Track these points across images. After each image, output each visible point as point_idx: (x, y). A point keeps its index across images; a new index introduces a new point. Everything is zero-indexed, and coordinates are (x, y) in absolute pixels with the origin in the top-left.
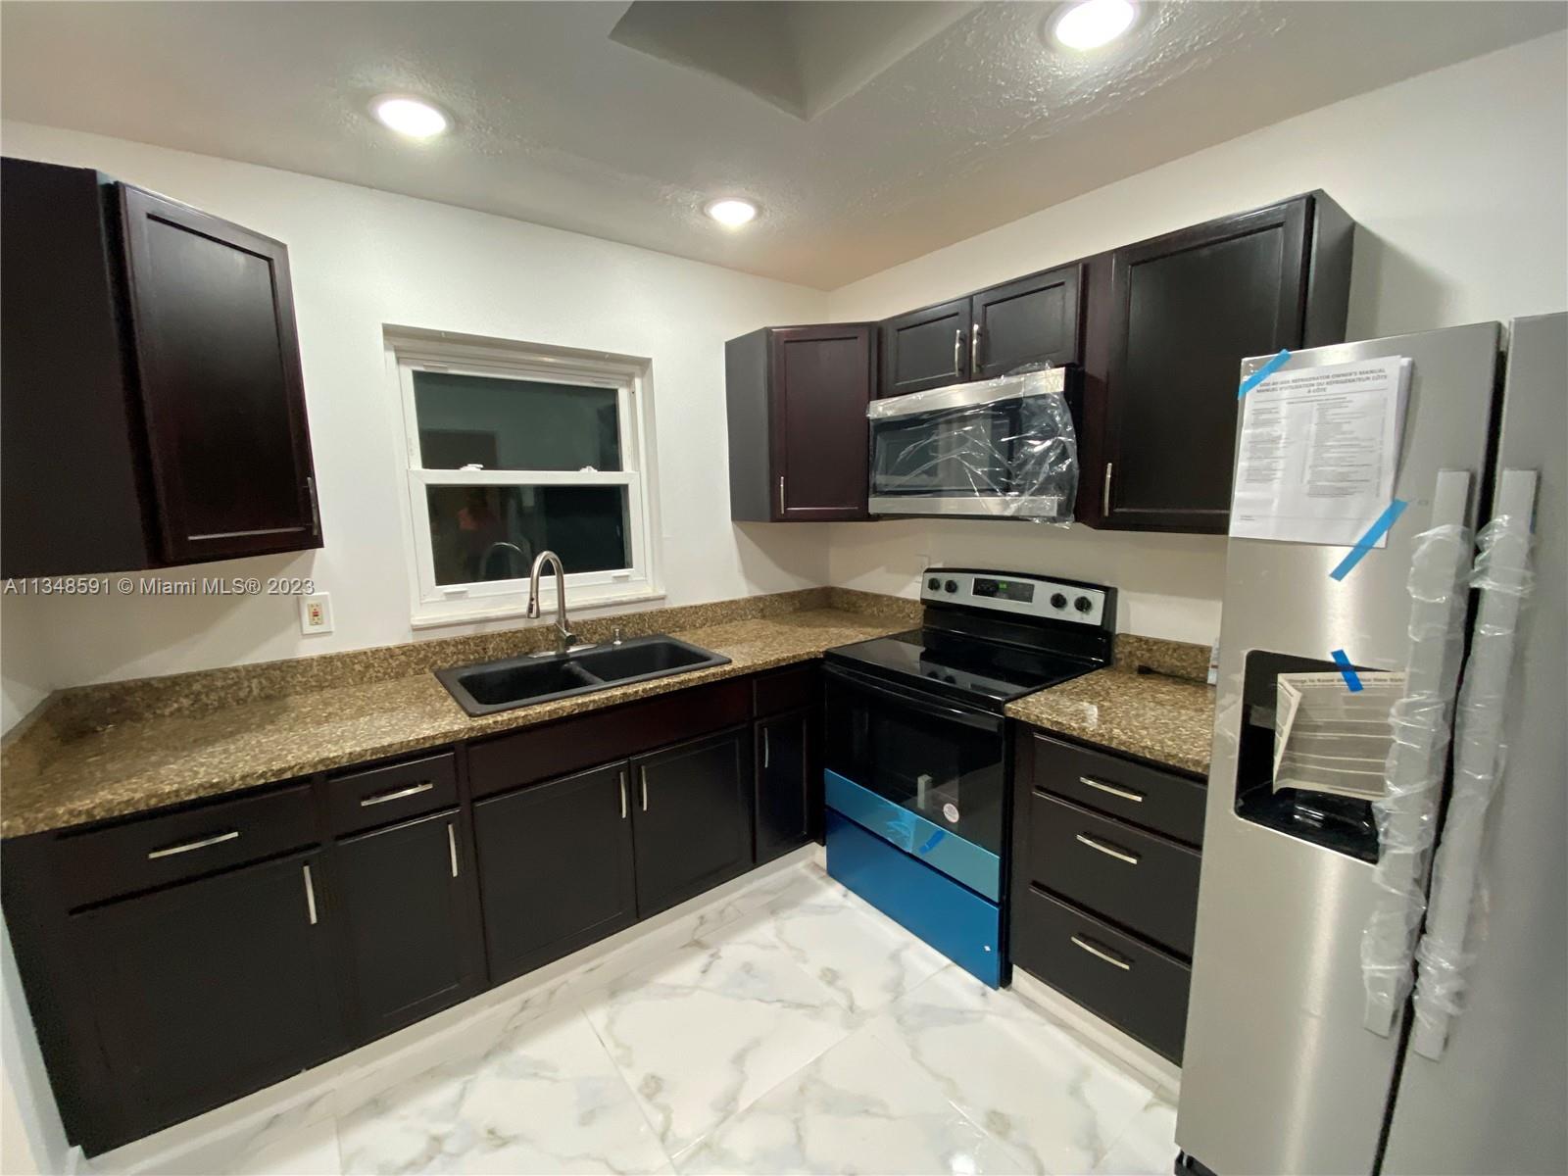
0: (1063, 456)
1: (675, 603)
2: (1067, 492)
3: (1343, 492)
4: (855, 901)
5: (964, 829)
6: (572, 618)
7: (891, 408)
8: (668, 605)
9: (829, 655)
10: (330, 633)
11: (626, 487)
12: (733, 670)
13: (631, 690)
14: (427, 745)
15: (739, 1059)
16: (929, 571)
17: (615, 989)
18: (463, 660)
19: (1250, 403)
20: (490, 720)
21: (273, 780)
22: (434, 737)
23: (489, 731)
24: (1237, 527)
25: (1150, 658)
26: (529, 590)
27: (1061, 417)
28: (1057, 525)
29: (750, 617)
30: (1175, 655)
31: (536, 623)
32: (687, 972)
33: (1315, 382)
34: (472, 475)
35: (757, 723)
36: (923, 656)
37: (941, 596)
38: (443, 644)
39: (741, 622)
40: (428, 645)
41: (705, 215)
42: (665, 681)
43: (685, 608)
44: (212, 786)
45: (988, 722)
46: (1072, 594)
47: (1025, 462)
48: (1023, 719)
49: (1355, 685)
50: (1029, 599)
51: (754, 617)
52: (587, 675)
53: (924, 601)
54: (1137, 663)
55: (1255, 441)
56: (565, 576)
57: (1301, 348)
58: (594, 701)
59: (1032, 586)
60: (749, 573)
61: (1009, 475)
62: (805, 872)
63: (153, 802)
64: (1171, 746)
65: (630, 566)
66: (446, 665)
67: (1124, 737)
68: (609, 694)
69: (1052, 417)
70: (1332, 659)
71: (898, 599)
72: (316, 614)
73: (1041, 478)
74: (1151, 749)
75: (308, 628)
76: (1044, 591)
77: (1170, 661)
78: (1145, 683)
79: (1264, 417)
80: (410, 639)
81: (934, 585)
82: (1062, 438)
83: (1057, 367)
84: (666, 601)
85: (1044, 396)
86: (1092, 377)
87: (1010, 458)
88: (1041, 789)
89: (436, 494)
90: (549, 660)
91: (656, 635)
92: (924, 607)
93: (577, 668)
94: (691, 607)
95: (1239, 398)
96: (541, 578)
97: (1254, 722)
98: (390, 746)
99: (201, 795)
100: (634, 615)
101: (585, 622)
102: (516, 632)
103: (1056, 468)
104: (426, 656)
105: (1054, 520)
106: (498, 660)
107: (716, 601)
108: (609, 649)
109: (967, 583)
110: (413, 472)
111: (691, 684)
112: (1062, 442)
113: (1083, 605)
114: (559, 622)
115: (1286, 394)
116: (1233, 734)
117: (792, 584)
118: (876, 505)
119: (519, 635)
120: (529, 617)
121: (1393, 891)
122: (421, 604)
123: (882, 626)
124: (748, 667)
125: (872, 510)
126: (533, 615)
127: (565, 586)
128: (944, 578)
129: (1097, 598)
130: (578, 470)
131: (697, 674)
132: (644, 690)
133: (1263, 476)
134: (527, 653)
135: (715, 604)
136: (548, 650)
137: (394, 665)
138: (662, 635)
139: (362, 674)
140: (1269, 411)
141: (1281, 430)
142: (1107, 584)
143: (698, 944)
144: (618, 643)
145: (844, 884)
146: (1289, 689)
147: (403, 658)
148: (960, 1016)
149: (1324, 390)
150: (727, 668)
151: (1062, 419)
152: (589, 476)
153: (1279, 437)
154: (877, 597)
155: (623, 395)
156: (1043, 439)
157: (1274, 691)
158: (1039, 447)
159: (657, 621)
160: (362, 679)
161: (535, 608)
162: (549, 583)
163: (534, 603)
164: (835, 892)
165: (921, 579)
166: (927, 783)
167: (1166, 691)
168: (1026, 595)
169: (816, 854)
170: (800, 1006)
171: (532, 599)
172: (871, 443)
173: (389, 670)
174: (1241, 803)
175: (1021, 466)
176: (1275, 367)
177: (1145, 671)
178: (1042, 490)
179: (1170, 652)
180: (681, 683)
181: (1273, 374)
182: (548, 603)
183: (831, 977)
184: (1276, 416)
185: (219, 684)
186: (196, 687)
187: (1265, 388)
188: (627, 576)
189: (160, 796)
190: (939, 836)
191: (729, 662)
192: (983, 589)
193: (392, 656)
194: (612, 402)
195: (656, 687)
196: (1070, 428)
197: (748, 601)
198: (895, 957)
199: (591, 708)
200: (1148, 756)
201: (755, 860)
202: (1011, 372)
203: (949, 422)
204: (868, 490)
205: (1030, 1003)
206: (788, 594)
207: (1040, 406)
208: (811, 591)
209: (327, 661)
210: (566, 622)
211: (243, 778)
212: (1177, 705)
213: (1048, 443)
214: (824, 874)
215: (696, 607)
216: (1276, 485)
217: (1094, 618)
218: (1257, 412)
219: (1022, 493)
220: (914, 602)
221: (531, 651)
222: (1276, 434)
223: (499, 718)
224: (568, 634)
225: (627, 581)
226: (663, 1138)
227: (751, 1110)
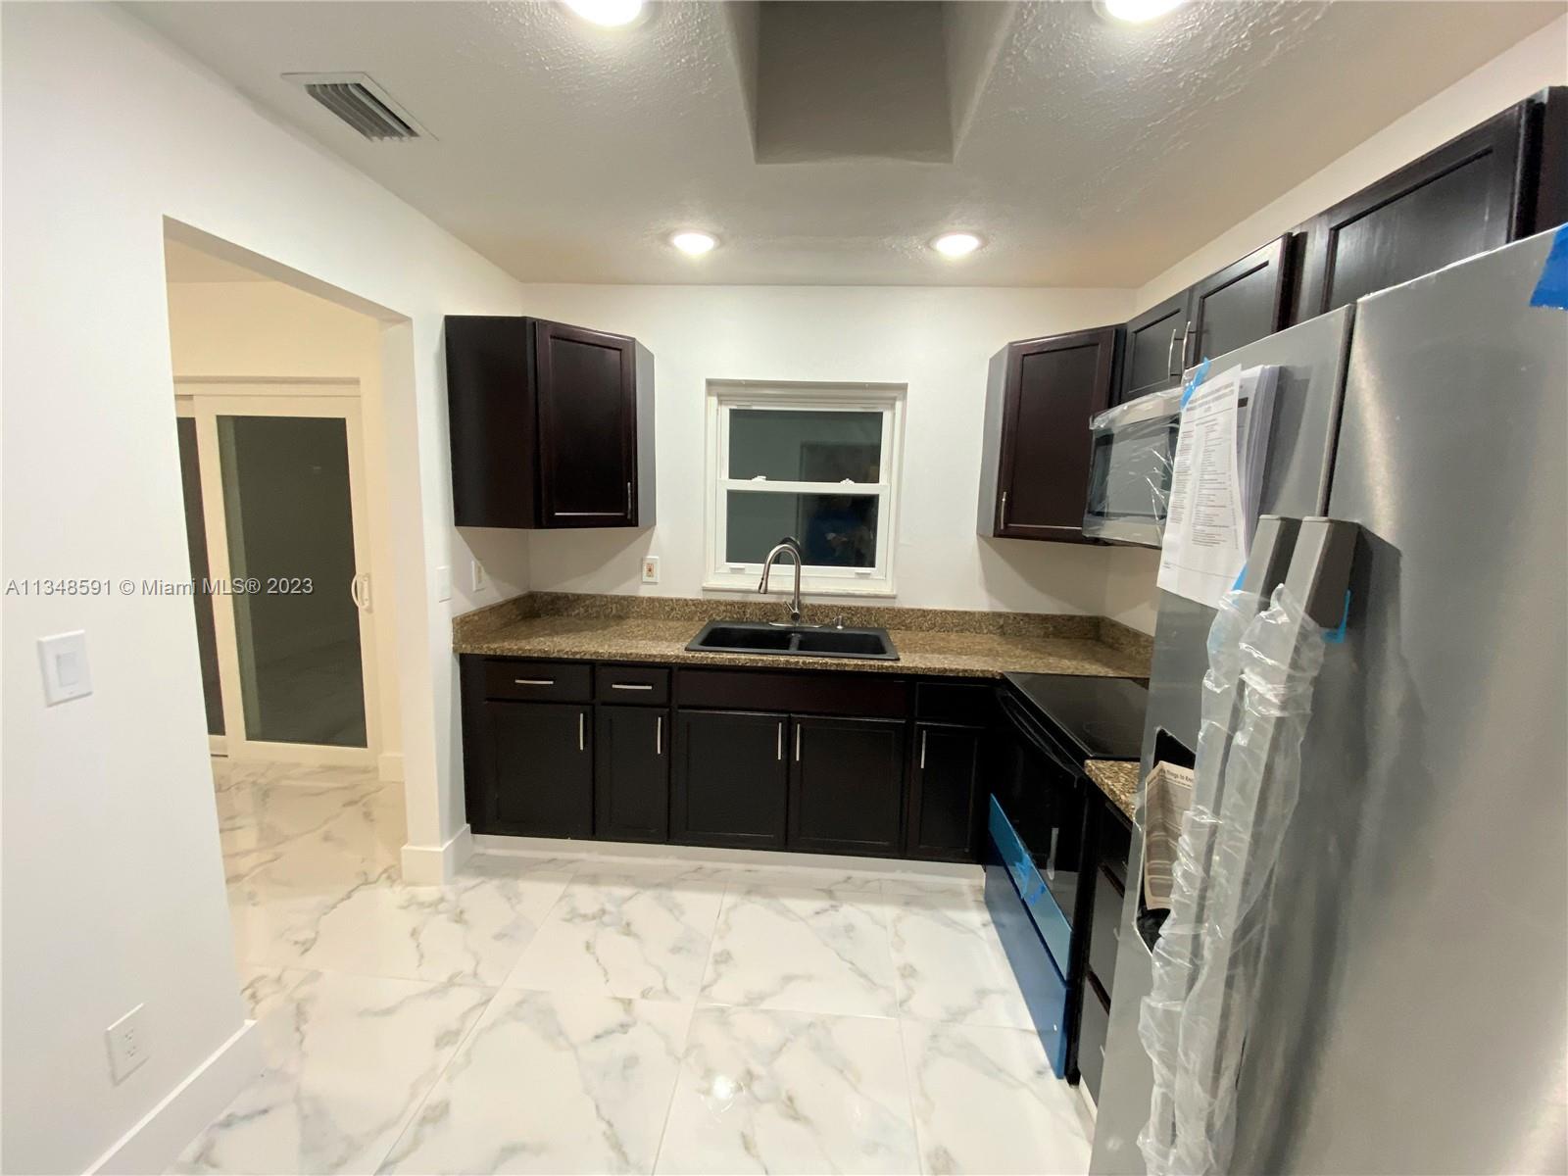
1: (906, 602)
6: (807, 601)
8: (898, 604)
10: (656, 583)
11: (877, 497)
12: (895, 667)
14: (651, 660)
18: (731, 617)
21: (571, 657)
22: (655, 656)
23: (688, 662)
29: (985, 631)
32: (804, 906)
34: (759, 484)
38: (718, 603)
39: (974, 634)
40: (709, 601)
43: (913, 610)
51: (990, 632)
60: (991, 585)
62: (965, 889)
63: (519, 653)
65: (874, 566)
66: (718, 619)
72: (650, 570)
75: (645, 578)
80: (700, 597)
84: (896, 600)
89: (732, 495)
90: (780, 630)
93: (793, 637)
94: (919, 610)
100: (862, 608)
101: (820, 606)
102: (767, 604)
106: (752, 622)
107: (948, 609)
108: (829, 631)
110: (720, 481)
115: (1198, 412)
119: (769, 606)
120: (759, 592)
122: (715, 573)
125: (1090, 533)
126: (762, 590)
127: (804, 575)
130: (838, 480)
131: (855, 662)
134: (769, 621)
135: (946, 612)
136: (783, 622)
137: (687, 611)
139: (669, 613)
140: (1191, 434)
143: (830, 893)
144: (839, 627)
147: (693, 608)
150: (888, 664)
152: (847, 487)
155: (887, 420)
159: (882, 617)
161: (764, 585)
162: (784, 569)
170: (863, 975)
171: (762, 581)
173: (684, 615)
176: (1200, 380)
181: (1198, 388)
182: (781, 585)
183: (908, 972)
187: (1191, 405)
188: (867, 574)
191: (897, 660)
194: (877, 425)
197: (986, 614)
198: (982, 993)
206: (1039, 615)
208: (1071, 618)
209: (651, 600)
210: (798, 603)
214: (979, 897)
215: (924, 611)
224: (799, 613)
225: (867, 578)
226: (704, 989)
227: (767, 1012)
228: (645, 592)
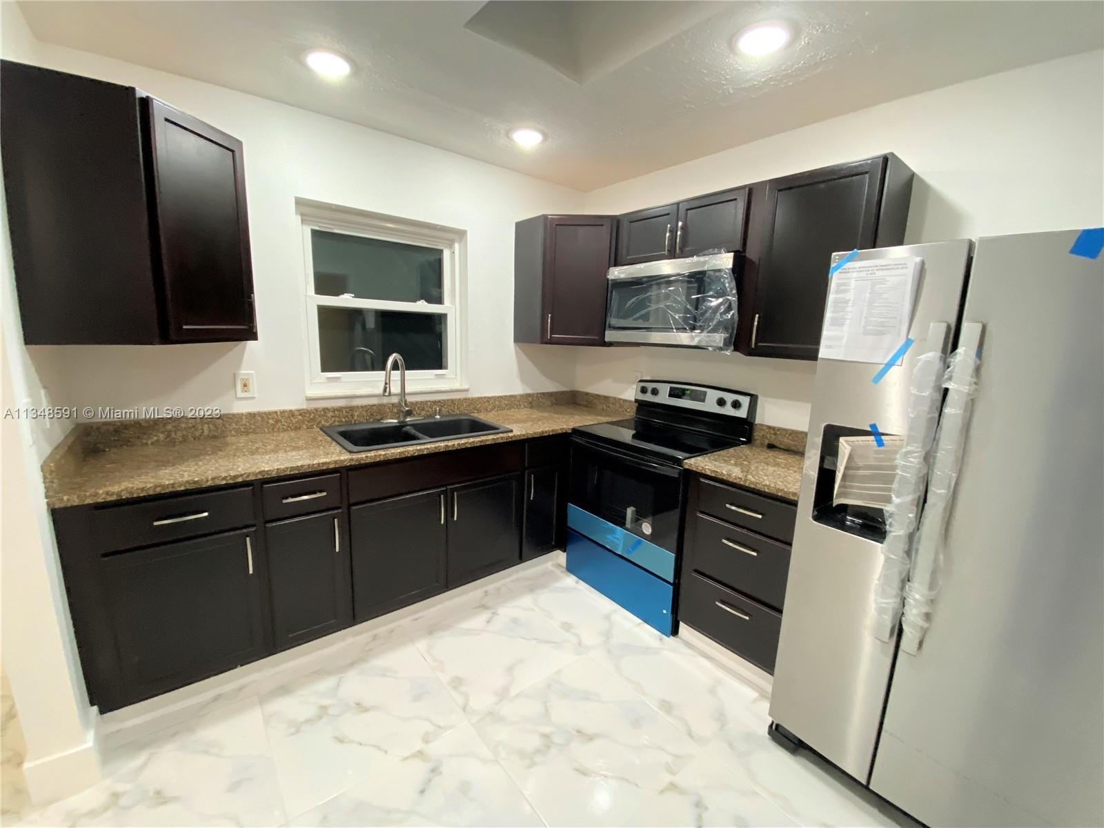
0: (729, 308)
1: (475, 394)
2: (730, 331)
3: (880, 333)
4: (583, 586)
5: (653, 538)
6: (410, 399)
7: (623, 273)
8: (470, 395)
9: (576, 431)
10: (254, 398)
11: (445, 315)
12: (514, 436)
13: (450, 443)
14: (324, 468)
15: (510, 669)
16: (641, 381)
17: (432, 630)
18: (338, 422)
19: (835, 279)
20: (363, 455)
21: (231, 482)
22: (329, 463)
23: (363, 462)
24: (823, 353)
25: (775, 439)
26: (384, 379)
27: (729, 284)
28: (722, 352)
29: (523, 406)
30: (790, 437)
31: (385, 401)
32: (478, 621)
33: (870, 269)
34: (347, 300)
35: (526, 472)
36: (634, 437)
37: (649, 397)
38: (326, 410)
39: (517, 410)
40: (316, 410)
41: (508, 137)
42: (471, 440)
43: (481, 398)
44: (195, 482)
45: (672, 472)
46: (730, 398)
47: (706, 312)
48: (694, 469)
49: (880, 443)
50: (703, 401)
51: (526, 407)
52: (420, 435)
53: (636, 401)
54: (767, 442)
55: (836, 301)
56: (406, 372)
57: (874, 248)
58: (427, 448)
59: (705, 393)
60: (524, 378)
61: (695, 320)
62: (552, 568)
63: (158, 490)
64: (780, 485)
65: (446, 368)
66: (327, 424)
67: (753, 480)
68: (437, 445)
69: (723, 284)
70: (869, 429)
71: (620, 399)
72: (245, 385)
73: (714, 323)
74: (769, 486)
75: (240, 394)
76: (713, 395)
77: (787, 441)
78: (771, 453)
79: (842, 288)
80: (304, 406)
81: (644, 390)
82: (729, 298)
83: (729, 252)
84: (469, 392)
85: (719, 271)
86: (751, 261)
87: (697, 309)
88: (702, 512)
89: (324, 312)
90: (394, 425)
91: (462, 414)
92: (637, 404)
93: (413, 431)
94: (485, 397)
95: (829, 276)
96: (392, 372)
97: (826, 466)
98: (302, 466)
99: (188, 487)
100: (448, 400)
101: (417, 402)
103: (724, 316)
104: (315, 417)
105: (721, 349)
106: (360, 423)
107: (501, 395)
108: (433, 420)
109: (664, 389)
110: (308, 296)
111: (487, 443)
112: (728, 299)
113: (736, 405)
114: (401, 400)
115: (855, 275)
116: (814, 474)
117: (551, 387)
118: (610, 336)
119: (374, 408)
120: (384, 395)
121: (892, 556)
122: (311, 384)
123: (609, 416)
124: (524, 435)
125: (607, 339)
126: (387, 394)
127: (406, 378)
128: (650, 386)
129: (745, 401)
130: (415, 302)
131: (491, 437)
132: (458, 444)
133: (838, 323)
134: (379, 420)
135: (501, 397)
136: (392, 419)
137: (294, 421)
138: (467, 415)
139: (273, 426)
140: (844, 284)
141: (850, 296)
142: (752, 393)
143: (484, 607)
144: (438, 417)
145: (576, 576)
146: (845, 444)
147: (300, 417)
148: (646, 650)
149: (875, 273)
150: (510, 434)
151: (730, 285)
152: (422, 307)
153: (849, 300)
154: (606, 398)
155: (446, 255)
156: (717, 298)
157: (837, 447)
158: (714, 302)
159: (463, 405)
160: (273, 429)
161: (388, 390)
162: (396, 375)
163: (388, 386)
164: (571, 580)
165: (635, 387)
166: (632, 511)
167: (782, 458)
168: (701, 398)
169: (560, 557)
170: (547, 642)
171: (386, 384)
172: (609, 295)
173: (291, 425)
174: (816, 513)
175: (703, 314)
176: (850, 259)
177: (771, 447)
178: (714, 330)
179: (787, 436)
180: (481, 442)
181: (849, 263)
182: (395, 388)
183: (567, 627)
184: (848, 288)
185: (183, 425)
186: (169, 427)
187: (843, 271)
188: (444, 375)
189: (163, 486)
190: (639, 542)
191: (512, 431)
192: (674, 393)
193: (293, 416)
194: (438, 257)
195: (466, 443)
196: (734, 291)
197: (522, 396)
198: (607, 617)
199: (425, 452)
200: (767, 491)
201: (521, 559)
202: (700, 254)
203: (658, 284)
204: (603, 327)
205: (689, 645)
206: (548, 393)
207: (717, 277)
208: (564, 392)
209: (252, 416)
210: (406, 401)
211: (213, 479)
212: (787, 467)
213: (721, 300)
214: (564, 570)
215: (488, 398)
216: (846, 328)
217: (742, 413)
218: (839, 285)
219: (702, 331)
220: (630, 401)
221: (382, 419)
222: (847, 298)
223: (369, 455)
224: (407, 409)
225: (444, 378)
226: (464, 709)
227: (517, 696)
228: (241, 408)
